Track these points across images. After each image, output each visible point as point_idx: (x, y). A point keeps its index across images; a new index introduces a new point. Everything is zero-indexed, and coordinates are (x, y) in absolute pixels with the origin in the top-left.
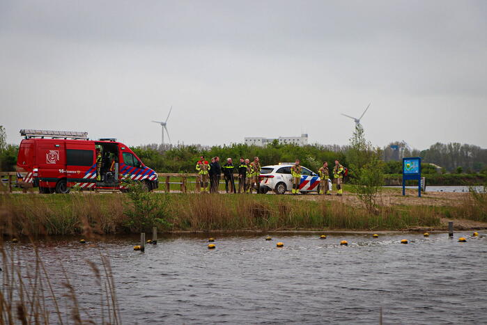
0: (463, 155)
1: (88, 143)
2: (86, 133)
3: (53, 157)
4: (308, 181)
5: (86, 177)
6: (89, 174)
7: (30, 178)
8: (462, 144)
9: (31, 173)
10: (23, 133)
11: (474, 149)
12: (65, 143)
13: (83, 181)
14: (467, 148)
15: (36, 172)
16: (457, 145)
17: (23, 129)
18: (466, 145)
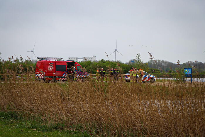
0: (162, 65)
1: (64, 62)
2: (62, 58)
3: (51, 68)
4: (147, 77)
5: (63, 76)
6: (64, 75)
7: (42, 76)
8: (161, 60)
9: (42, 75)
10: (38, 58)
11: (166, 62)
12: (55, 62)
13: (62, 78)
14: (163, 62)
15: (44, 74)
16: (159, 61)
17: (38, 57)
18: (163, 60)
